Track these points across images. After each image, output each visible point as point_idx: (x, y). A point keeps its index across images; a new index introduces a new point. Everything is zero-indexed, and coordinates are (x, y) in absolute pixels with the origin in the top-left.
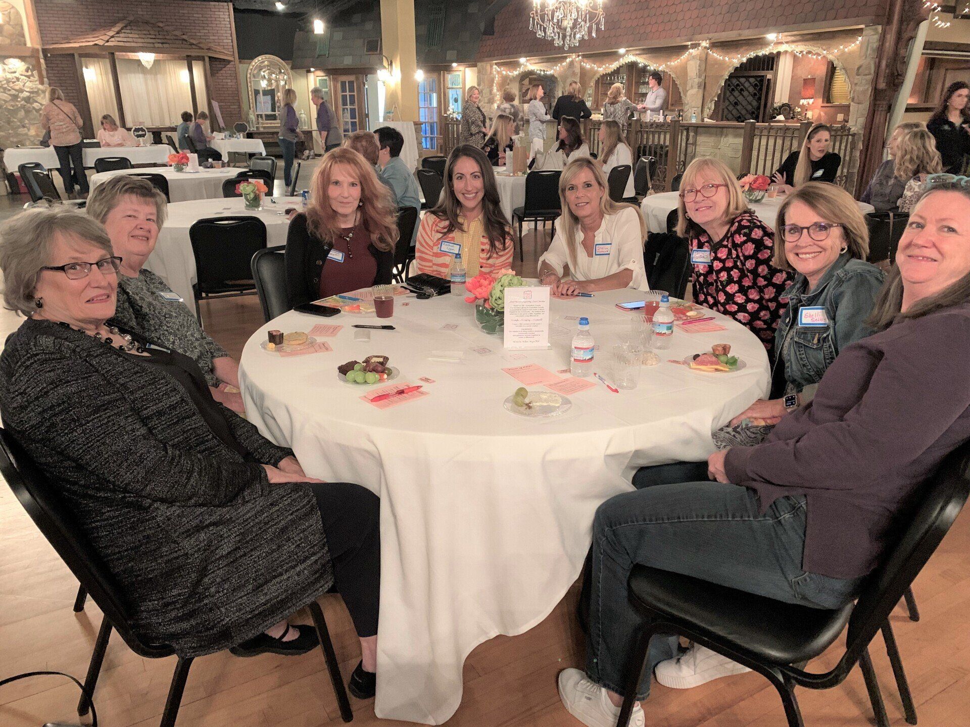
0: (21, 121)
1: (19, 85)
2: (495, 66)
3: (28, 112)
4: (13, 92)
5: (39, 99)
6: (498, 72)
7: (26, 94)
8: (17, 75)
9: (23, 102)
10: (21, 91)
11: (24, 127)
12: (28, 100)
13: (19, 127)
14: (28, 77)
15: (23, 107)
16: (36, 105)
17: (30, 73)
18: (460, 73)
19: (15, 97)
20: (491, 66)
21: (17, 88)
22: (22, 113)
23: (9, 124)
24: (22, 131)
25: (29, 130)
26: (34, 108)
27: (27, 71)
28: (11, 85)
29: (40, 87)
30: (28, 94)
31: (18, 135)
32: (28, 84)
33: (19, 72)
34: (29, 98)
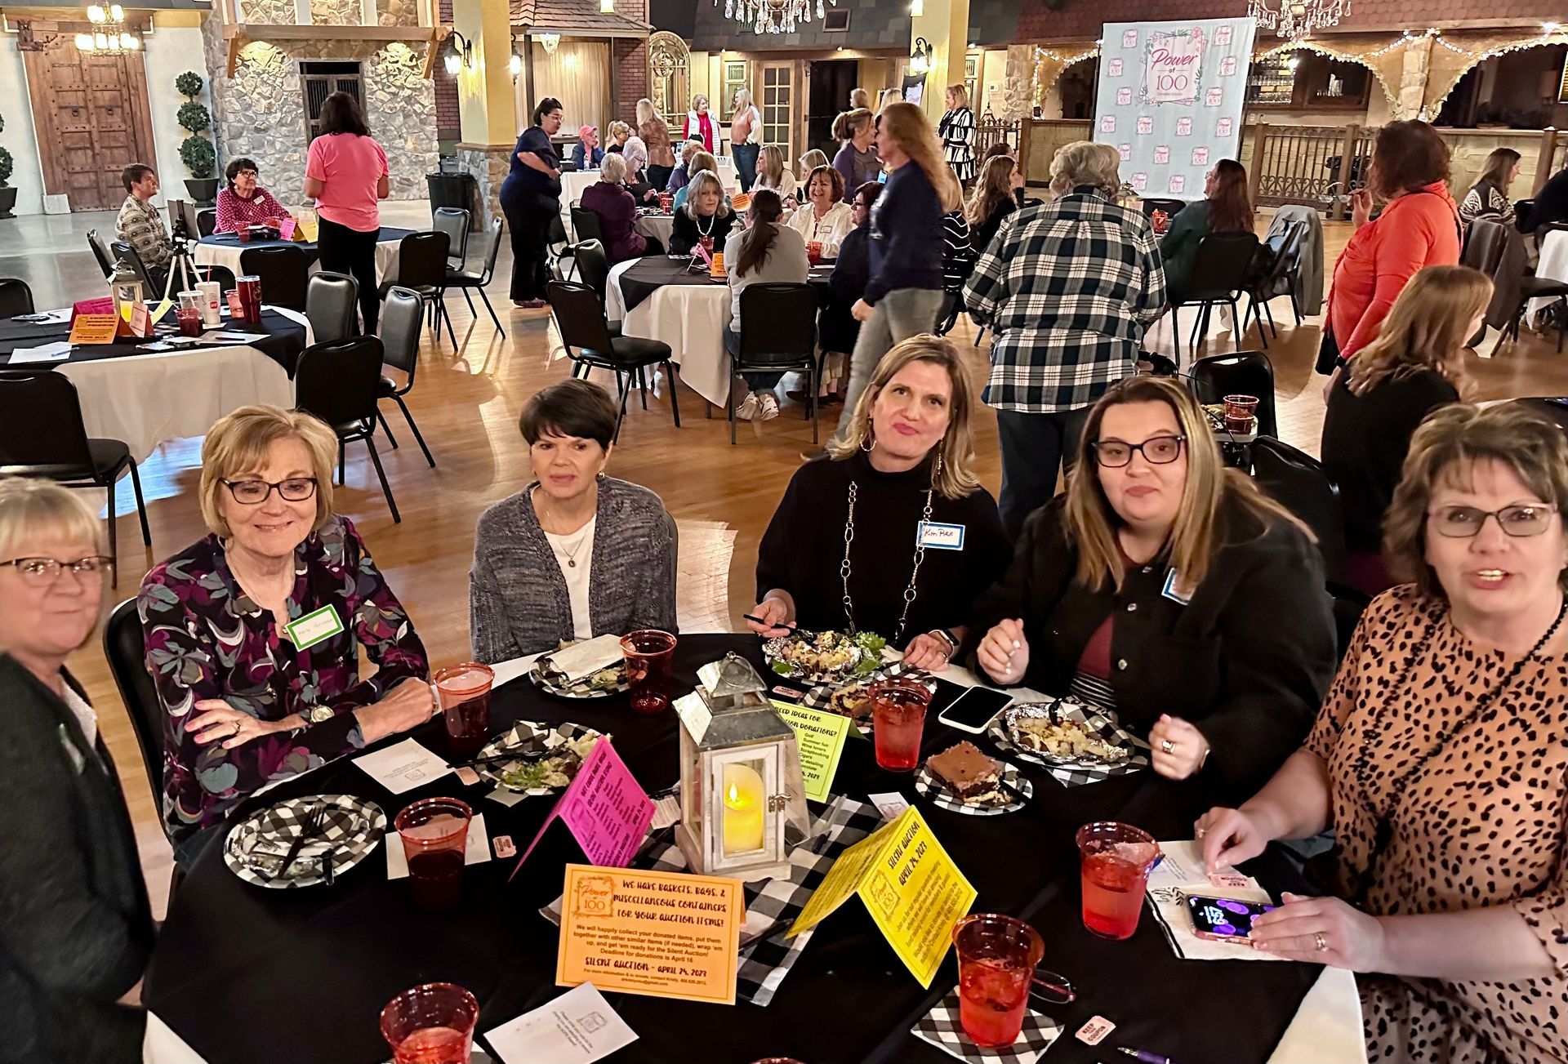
0: (398, 129)
1: (400, 80)
2: (1038, 49)
3: (406, 116)
4: (393, 89)
5: (422, 99)
6: (1043, 57)
7: (407, 92)
8: (399, 65)
9: (403, 103)
10: (402, 87)
11: (400, 137)
12: (409, 100)
13: (394, 139)
14: (412, 68)
15: (403, 109)
16: (417, 107)
17: (414, 63)
18: (977, 59)
19: (394, 95)
20: (1033, 50)
21: (398, 83)
22: (401, 119)
23: (384, 133)
24: (399, 143)
25: (406, 141)
26: (415, 111)
27: (411, 60)
28: (391, 79)
29: (425, 81)
30: (409, 92)
32: (411, 78)
33: (402, 61)
34: (410, 97)
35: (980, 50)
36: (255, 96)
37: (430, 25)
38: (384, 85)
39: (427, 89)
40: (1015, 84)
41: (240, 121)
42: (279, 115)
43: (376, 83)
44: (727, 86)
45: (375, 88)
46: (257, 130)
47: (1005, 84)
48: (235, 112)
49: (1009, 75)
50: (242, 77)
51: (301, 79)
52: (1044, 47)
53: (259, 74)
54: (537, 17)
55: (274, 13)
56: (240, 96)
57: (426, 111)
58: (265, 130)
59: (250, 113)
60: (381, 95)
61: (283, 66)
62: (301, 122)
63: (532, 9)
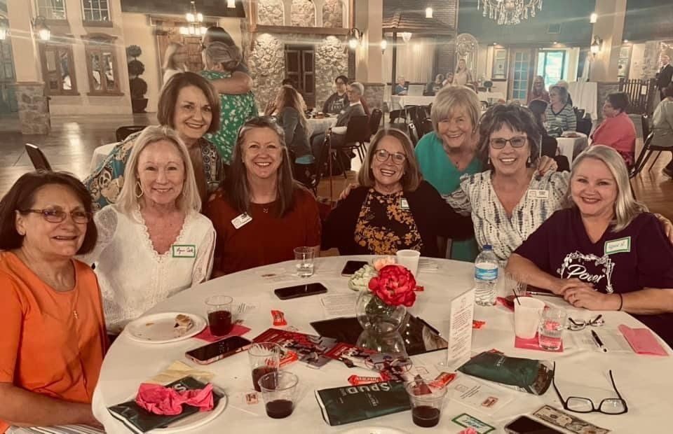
0: (329, 77)
1: (332, 54)
2: (662, 43)
3: (334, 71)
4: (328, 58)
5: (342, 63)
6: (664, 47)
7: (335, 60)
8: (331, 47)
9: (332, 65)
10: (332, 57)
11: (330, 81)
12: (335, 63)
13: (327, 82)
14: (338, 48)
15: (332, 68)
16: (339, 67)
17: (339, 46)
18: (629, 49)
19: (329, 61)
20: (660, 44)
21: (331, 55)
22: (331, 72)
23: (322, 79)
24: (329, 84)
26: (338, 69)
27: (338, 44)
28: (328, 53)
29: (344, 55)
31: (325, 87)
32: (337, 53)
33: (333, 45)
34: (336, 62)
35: (630, 44)
36: (263, 60)
37: (348, 27)
38: (324, 56)
39: (345, 58)
40: (649, 61)
41: (254, 71)
42: (273, 69)
43: (320, 55)
44: (496, 61)
45: (320, 57)
46: (262, 76)
47: (643, 62)
48: (253, 67)
49: (645, 56)
50: (257, 50)
51: (285, 53)
52: (665, 42)
53: (265, 49)
54: (400, 24)
55: (274, 20)
56: (256, 59)
57: (343, 69)
58: (266, 76)
59: (260, 68)
60: (322, 61)
61: (277, 46)
62: (283, 73)
63: (398, 20)
